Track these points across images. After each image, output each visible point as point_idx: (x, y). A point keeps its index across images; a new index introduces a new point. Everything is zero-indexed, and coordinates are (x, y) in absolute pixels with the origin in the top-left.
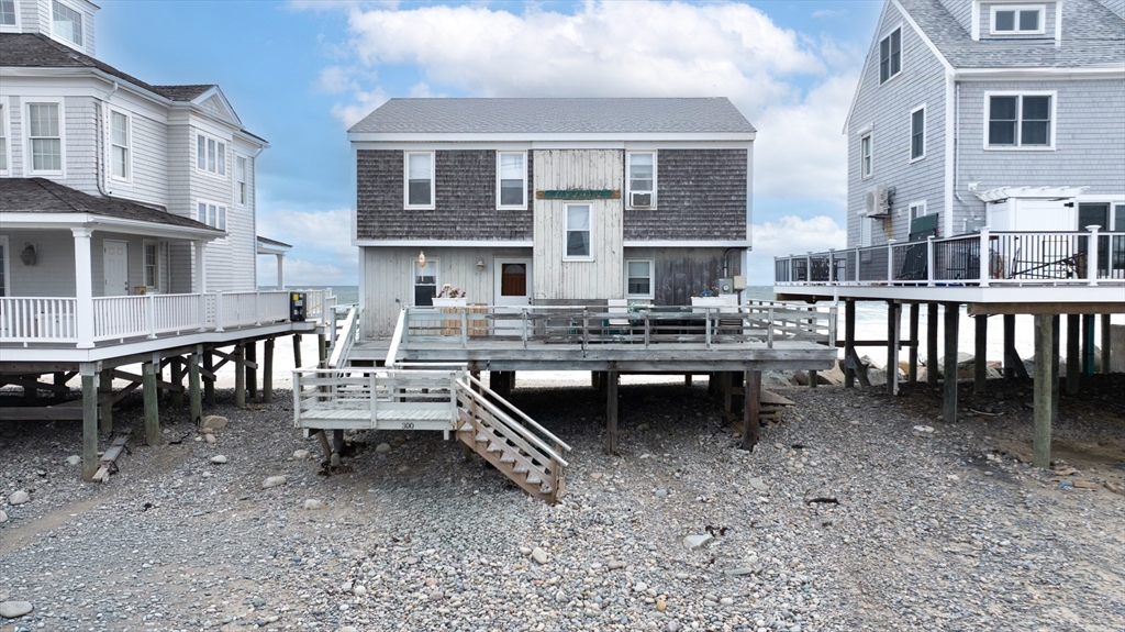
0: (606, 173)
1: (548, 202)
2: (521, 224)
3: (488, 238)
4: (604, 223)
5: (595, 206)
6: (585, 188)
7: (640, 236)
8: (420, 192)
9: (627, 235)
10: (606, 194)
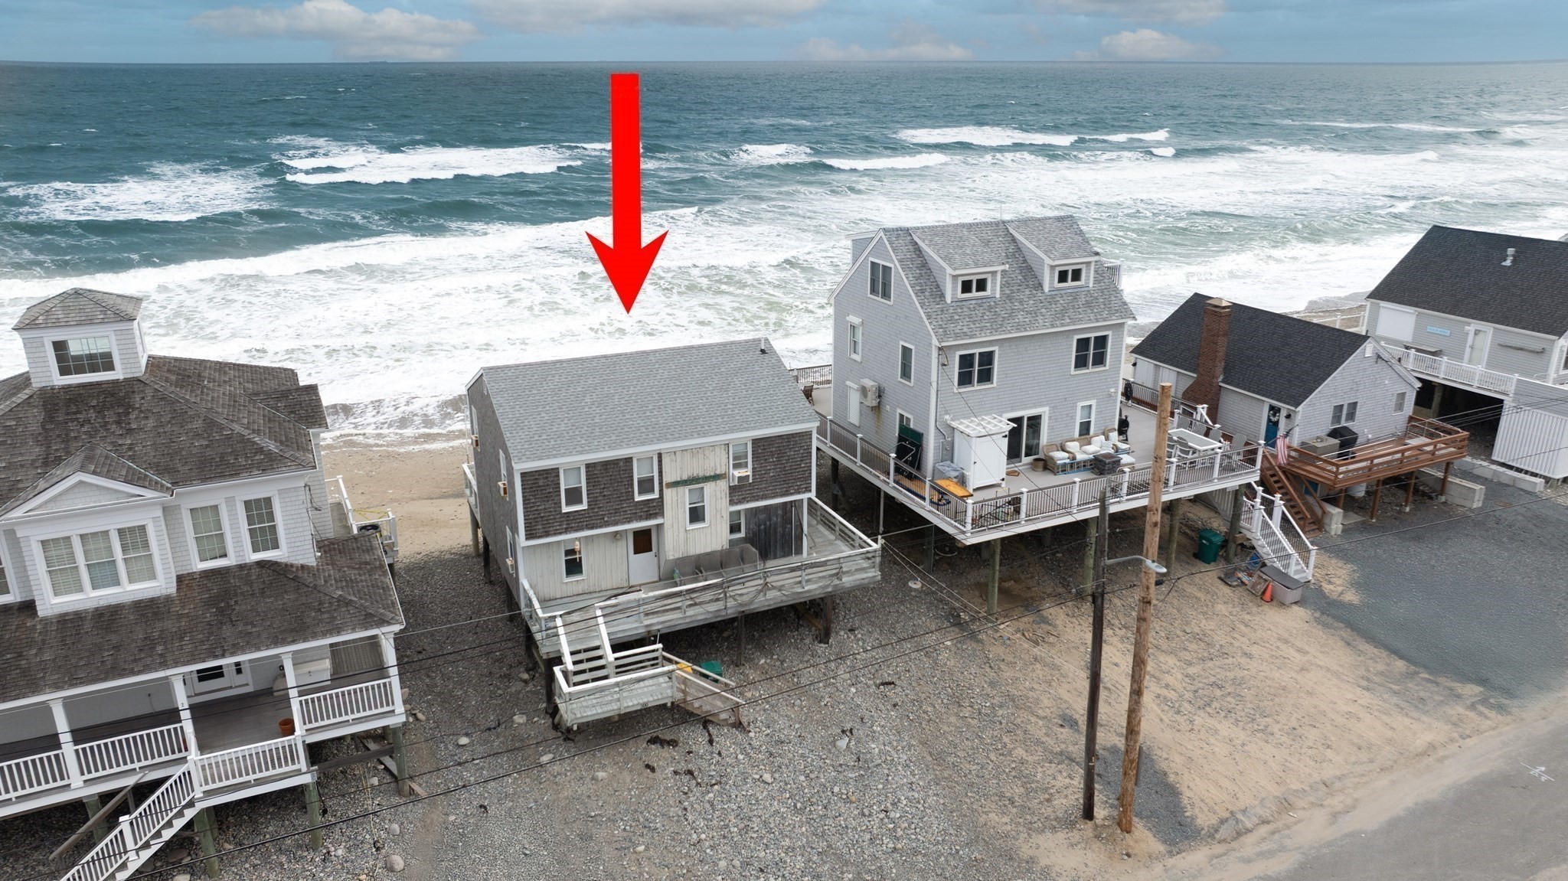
0: (718, 462)
1: (674, 490)
2: (655, 508)
3: (629, 522)
4: (716, 498)
5: (709, 488)
6: (701, 475)
7: (740, 502)
8: (574, 496)
9: (732, 502)
10: (716, 477)
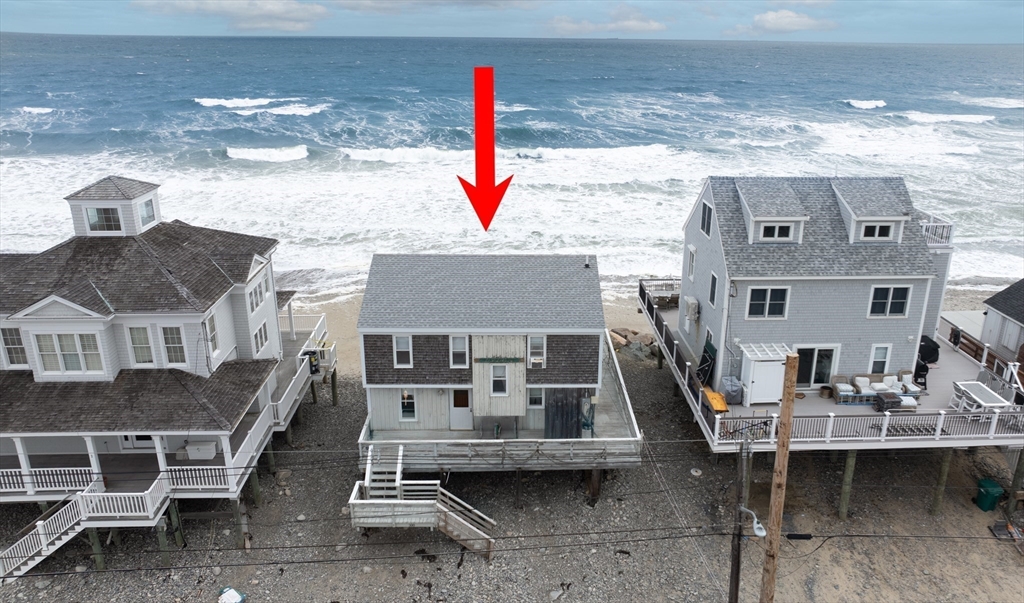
0: (517, 349)
1: (481, 364)
2: (466, 376)
3: (446, 383)
4: (514, 375)
5: (509, 367)
6: (503, 356)
7: (536, 382)
8: (403, 357)
9: (528, 381)
10: (515, 360)
